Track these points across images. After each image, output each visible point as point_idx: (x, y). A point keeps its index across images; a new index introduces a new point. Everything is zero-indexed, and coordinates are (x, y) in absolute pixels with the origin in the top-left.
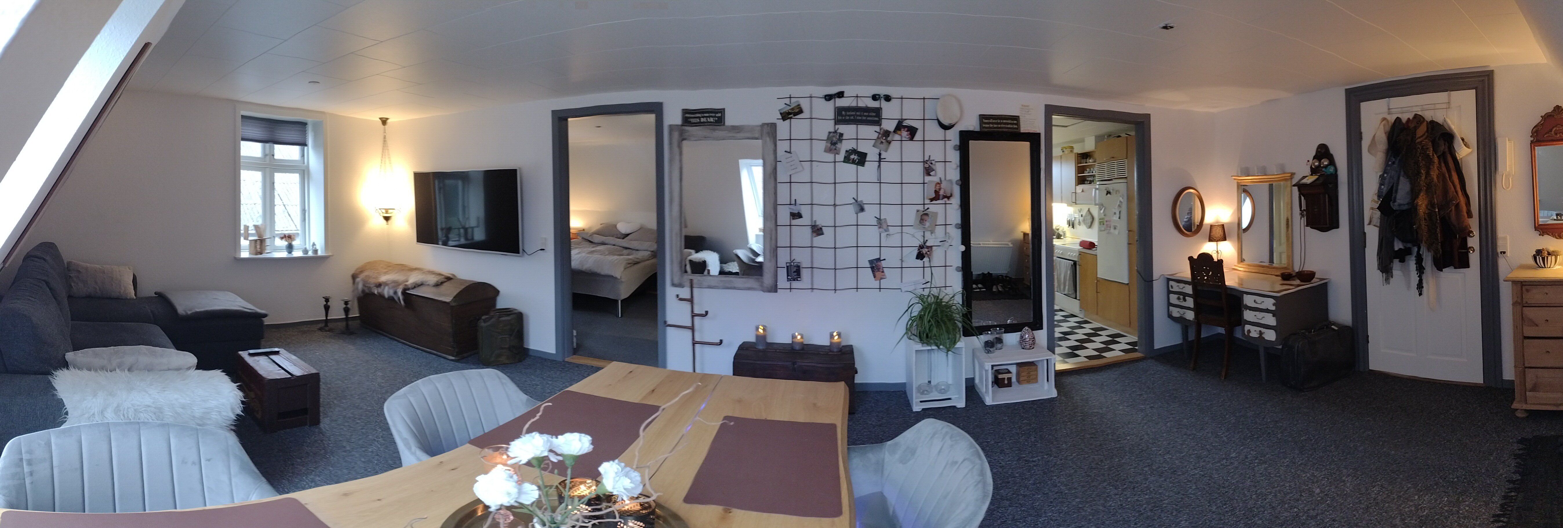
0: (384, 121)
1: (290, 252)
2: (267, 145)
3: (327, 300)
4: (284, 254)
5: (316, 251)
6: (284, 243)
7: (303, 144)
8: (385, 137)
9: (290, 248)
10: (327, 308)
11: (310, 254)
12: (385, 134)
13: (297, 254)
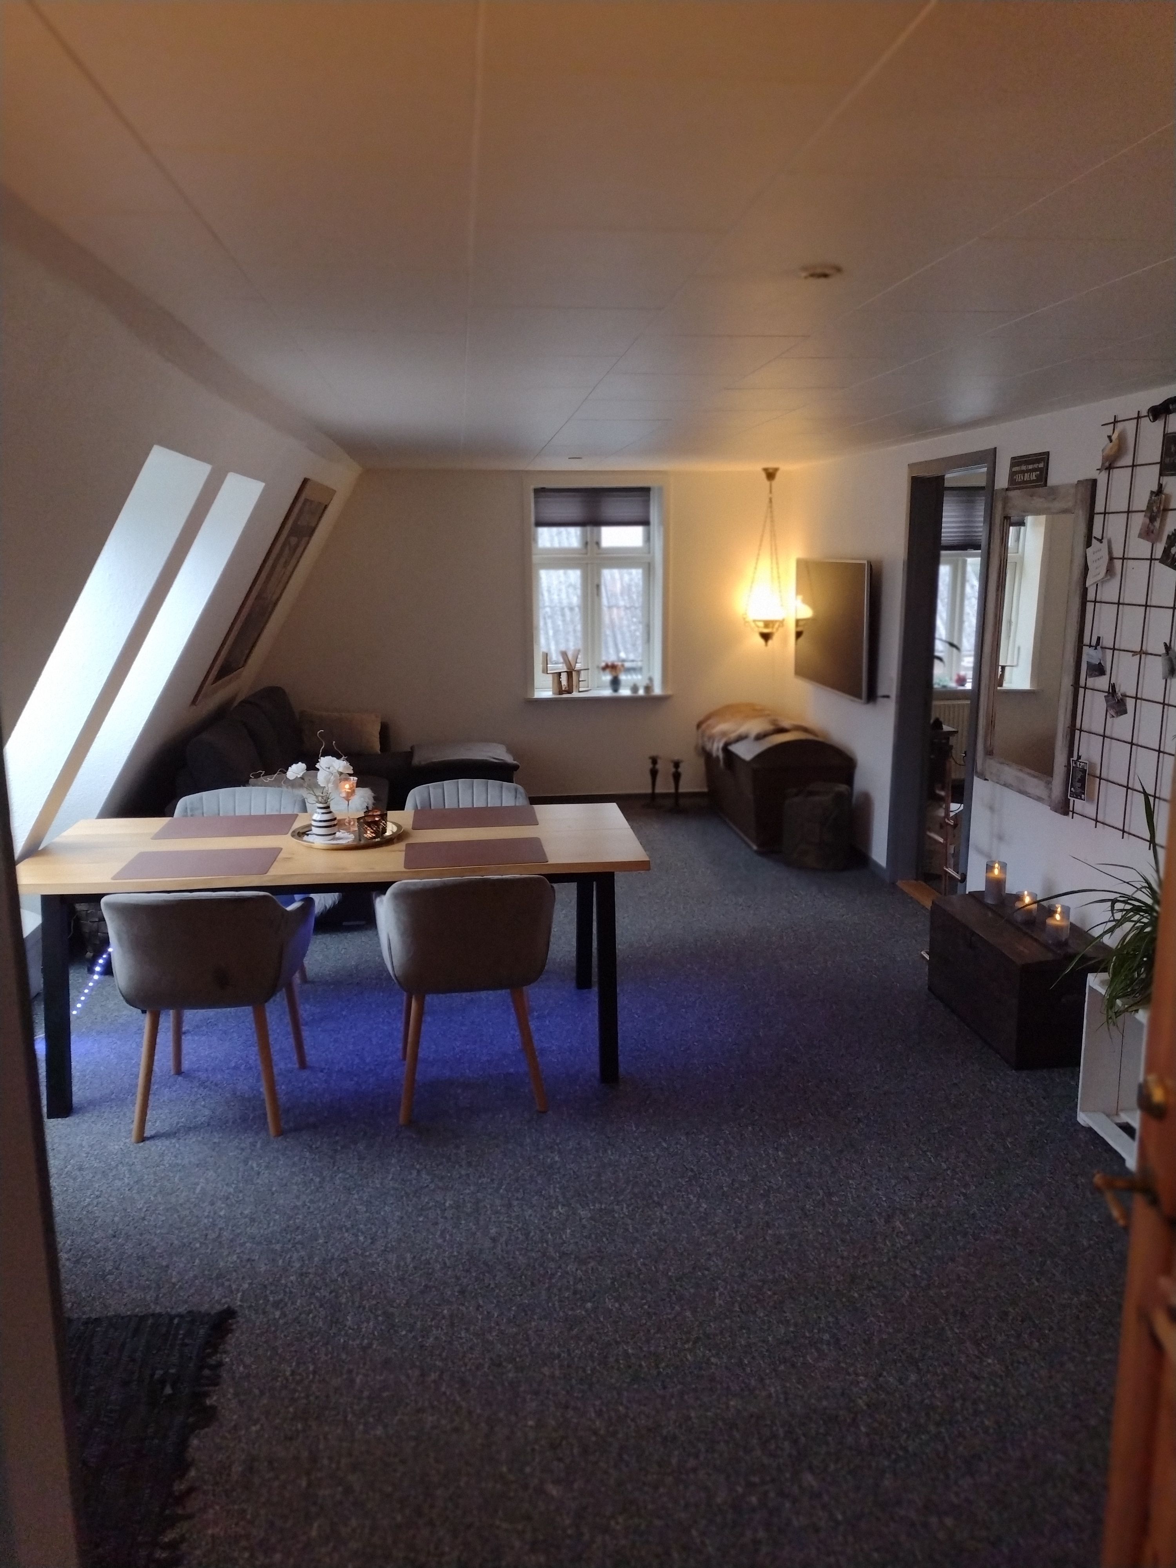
0: (771, 475)
1: (616, 690)
2: (589, 528)
3: (654, 761)
4: (607, 692)
5: (648, 689)
6: (607, 677)
7: (645, 522)
8: (771, 500)
9: (615, 683)
10: (654, 773)
11: (641, 692)
12: (770, 496)
13: (625, 692)
